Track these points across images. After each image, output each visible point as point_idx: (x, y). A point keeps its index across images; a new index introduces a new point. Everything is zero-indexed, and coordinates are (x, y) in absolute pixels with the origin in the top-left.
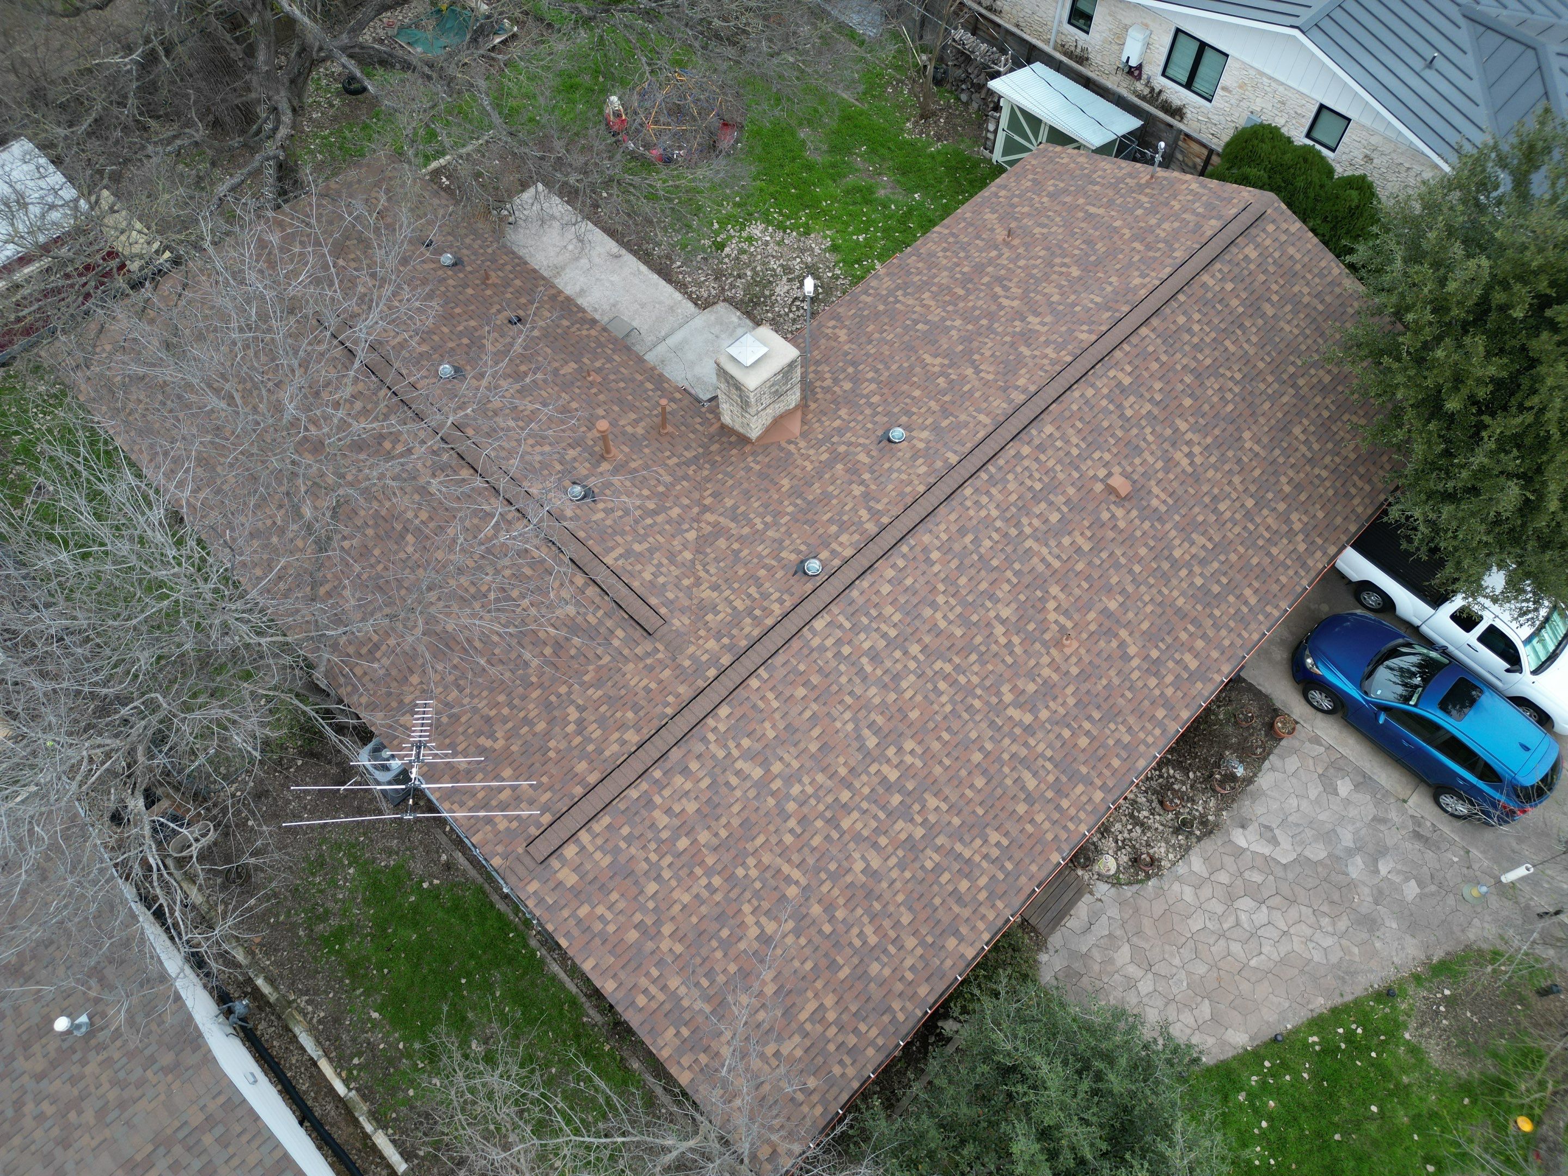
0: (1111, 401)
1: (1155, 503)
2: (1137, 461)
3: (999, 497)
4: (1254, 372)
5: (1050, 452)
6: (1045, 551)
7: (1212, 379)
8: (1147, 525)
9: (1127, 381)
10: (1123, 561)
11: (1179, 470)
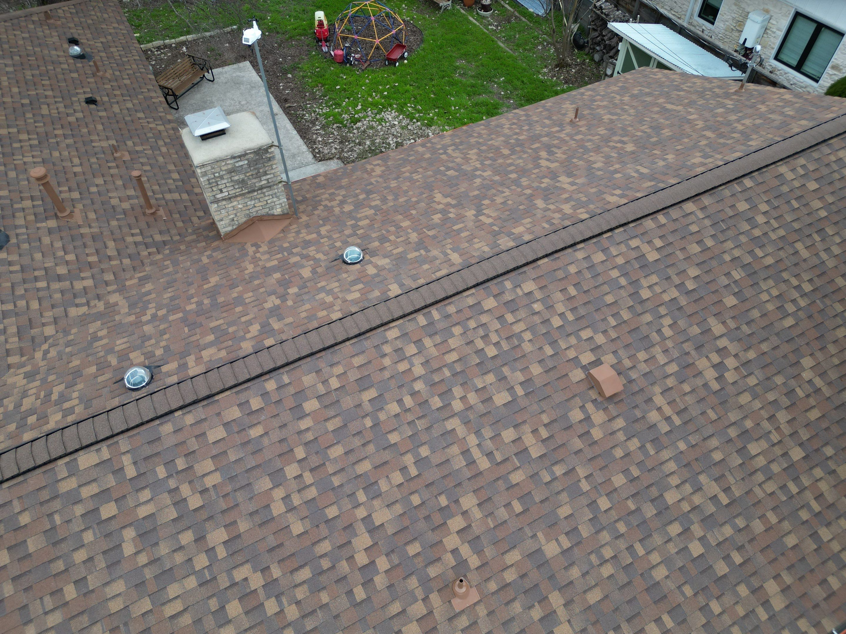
0: (625, 275)
1: (654, 416)
2: (642, 356)
3: (434, 352)
4: (830, 289)
5: (522, 314)
6: (472, 440)
7: (771, 282)
8: (634, 444)
9: (652, 256)
10: (585, 486)
11: (699, 382)
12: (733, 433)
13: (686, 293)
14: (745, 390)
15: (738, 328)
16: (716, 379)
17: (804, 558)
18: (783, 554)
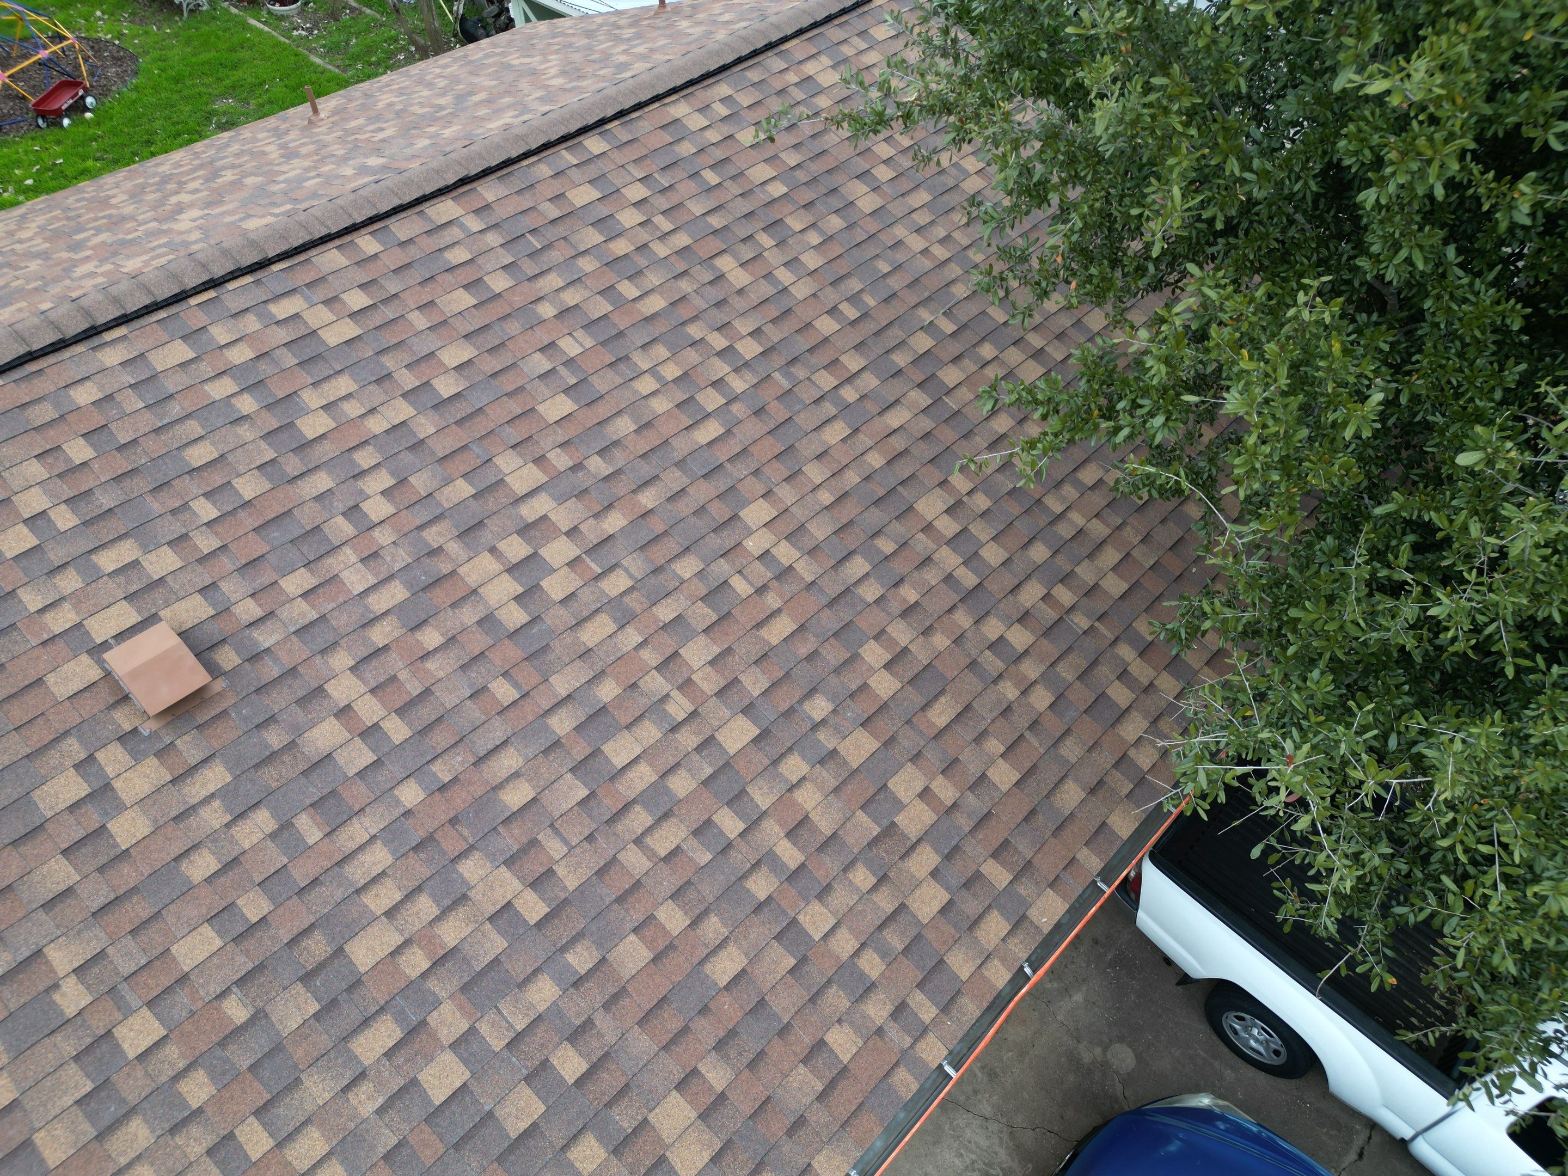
0: (254, 387)
1: (325, 735)
2: (296, 582)
8: (256, 828)
9: (338, 333)
10: (73, 998)
12: (562, 724)
13: (435, 407)
14: (597, 611)
15: (577, 467)
16: (518, 598)
17: (762, 1003)
18: (704, 1010)
